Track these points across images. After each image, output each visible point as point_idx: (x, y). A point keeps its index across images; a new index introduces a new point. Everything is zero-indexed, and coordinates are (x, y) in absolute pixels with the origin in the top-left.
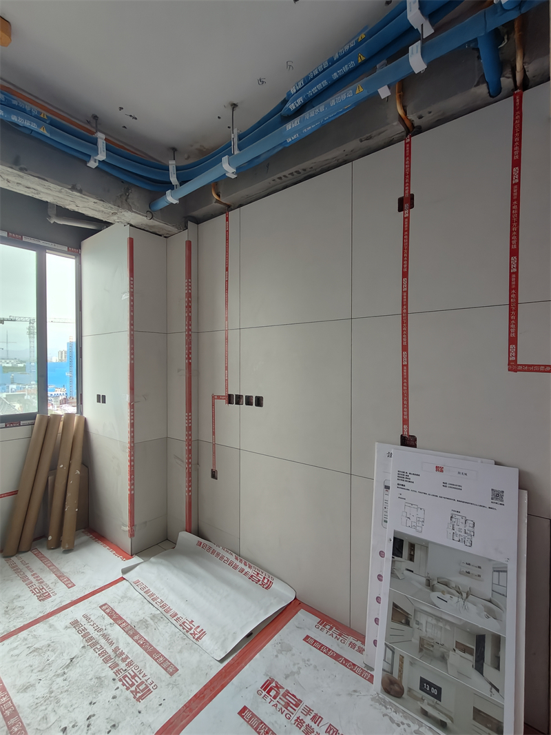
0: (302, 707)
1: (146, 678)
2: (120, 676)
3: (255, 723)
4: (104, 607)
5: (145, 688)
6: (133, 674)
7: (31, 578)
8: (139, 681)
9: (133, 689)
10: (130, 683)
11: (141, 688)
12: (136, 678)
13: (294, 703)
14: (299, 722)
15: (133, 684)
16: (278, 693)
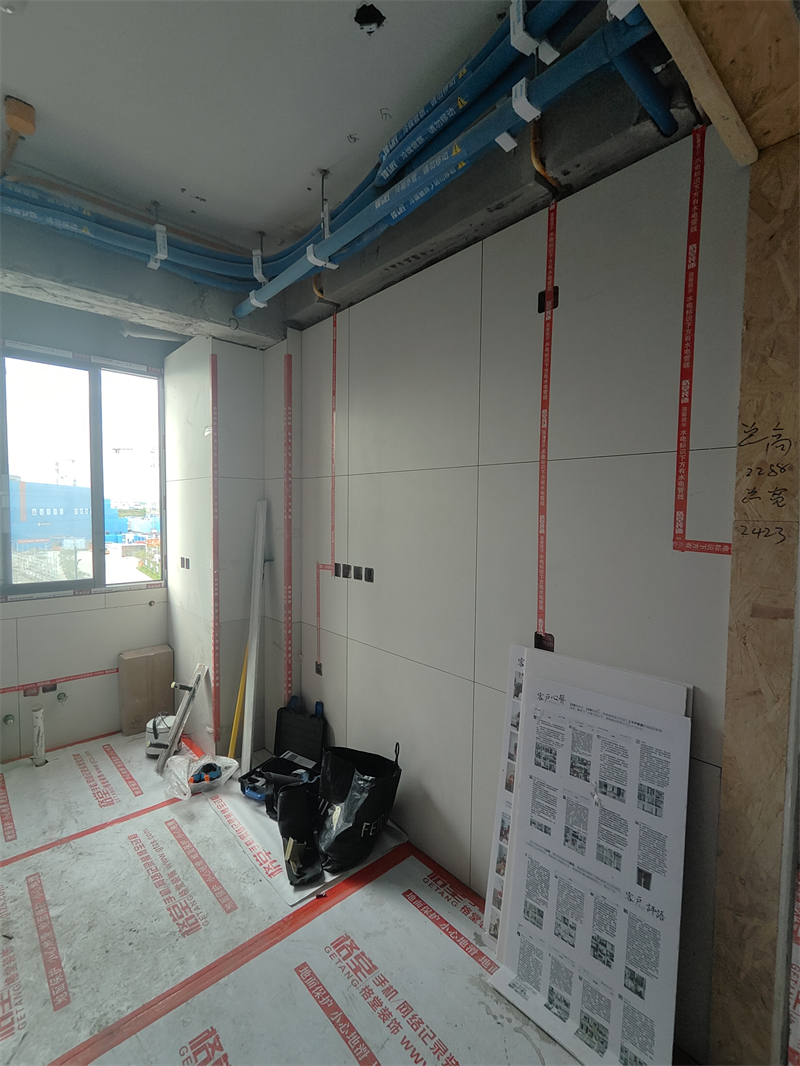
0: (375, 974)
1: (198, 912)
2: (170, 904)
3: (312, 982)
4: (169, 824)
5: (194, 923)
6: (184, 905)
7: (97, 780)
8: (190, 914)
9: (181, 921)
10: (179, 914)
11: (190, 922)
12: (187, 910)
13: (367, 968)
14: (367, 992)
15: (182, 916)
16: (350, 955)
